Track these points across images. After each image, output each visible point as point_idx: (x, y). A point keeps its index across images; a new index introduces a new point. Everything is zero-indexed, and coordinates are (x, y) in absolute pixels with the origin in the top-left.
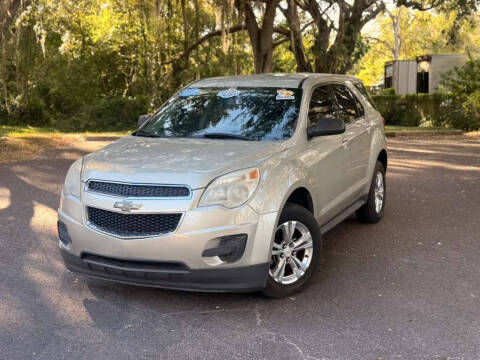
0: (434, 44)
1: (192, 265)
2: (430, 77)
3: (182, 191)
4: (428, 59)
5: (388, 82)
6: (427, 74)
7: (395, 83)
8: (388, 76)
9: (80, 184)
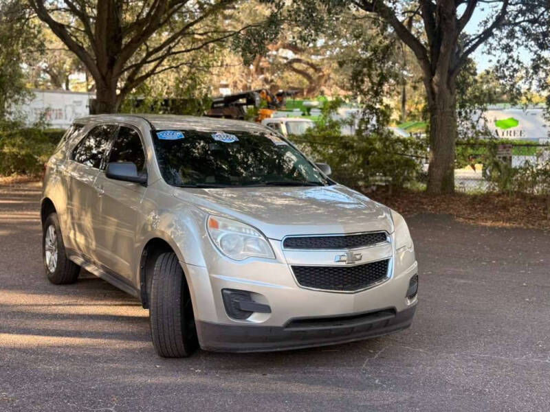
3: (381, 238)
9: (270, 244)
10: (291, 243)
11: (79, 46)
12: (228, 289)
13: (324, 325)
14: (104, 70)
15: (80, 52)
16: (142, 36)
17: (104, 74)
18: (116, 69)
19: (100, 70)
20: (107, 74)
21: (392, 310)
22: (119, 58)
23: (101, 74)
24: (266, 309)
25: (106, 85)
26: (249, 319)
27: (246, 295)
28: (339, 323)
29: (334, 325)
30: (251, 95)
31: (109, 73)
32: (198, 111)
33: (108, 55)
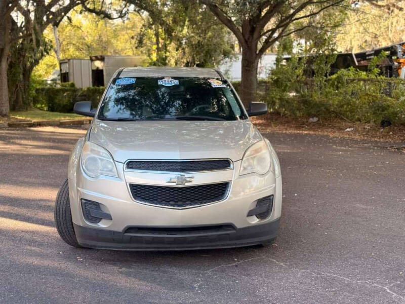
0: (89, 47)
1: (239, 225)
2: (105, 73)
3: (224, 164)
4: (102, 59)
5: (64, 77)
6: (102, 71)
7: (71, 78)
8: (64, 72)
9: (115, 165)
10: (132, 165)
11: (228, 19)
12: (85, 200)
13: (160, 234)
14: (247, 37)
15: (229, 24)
16: (274, 8)
17: (247, 39)
18: (256, 35)
19: (244, 36)
20: (249, 39)
21: (230, 226)
22: (258, 26)
23: (245, 39)
24: (108, 217)
25: (248, 47)
26: (99, 224)
27: (97, 205)
28: (174, 233)
29: (168, 234)
30: (394, 47)
31: (251, 39)
32: (326, 63)
33: (250, 24)
